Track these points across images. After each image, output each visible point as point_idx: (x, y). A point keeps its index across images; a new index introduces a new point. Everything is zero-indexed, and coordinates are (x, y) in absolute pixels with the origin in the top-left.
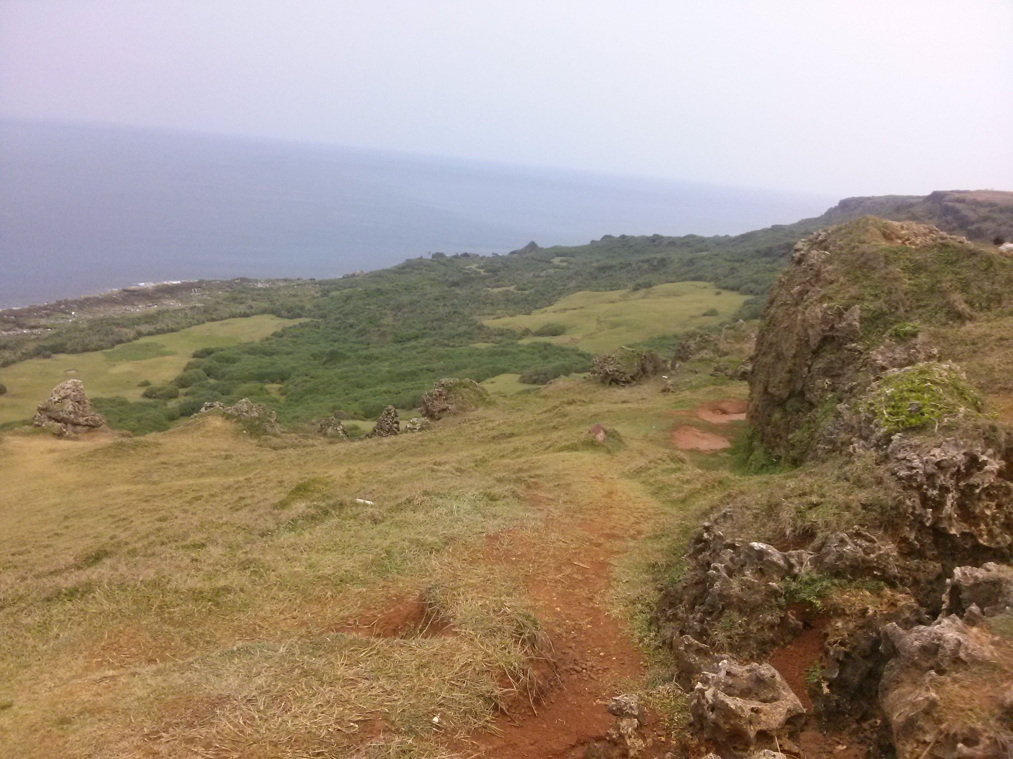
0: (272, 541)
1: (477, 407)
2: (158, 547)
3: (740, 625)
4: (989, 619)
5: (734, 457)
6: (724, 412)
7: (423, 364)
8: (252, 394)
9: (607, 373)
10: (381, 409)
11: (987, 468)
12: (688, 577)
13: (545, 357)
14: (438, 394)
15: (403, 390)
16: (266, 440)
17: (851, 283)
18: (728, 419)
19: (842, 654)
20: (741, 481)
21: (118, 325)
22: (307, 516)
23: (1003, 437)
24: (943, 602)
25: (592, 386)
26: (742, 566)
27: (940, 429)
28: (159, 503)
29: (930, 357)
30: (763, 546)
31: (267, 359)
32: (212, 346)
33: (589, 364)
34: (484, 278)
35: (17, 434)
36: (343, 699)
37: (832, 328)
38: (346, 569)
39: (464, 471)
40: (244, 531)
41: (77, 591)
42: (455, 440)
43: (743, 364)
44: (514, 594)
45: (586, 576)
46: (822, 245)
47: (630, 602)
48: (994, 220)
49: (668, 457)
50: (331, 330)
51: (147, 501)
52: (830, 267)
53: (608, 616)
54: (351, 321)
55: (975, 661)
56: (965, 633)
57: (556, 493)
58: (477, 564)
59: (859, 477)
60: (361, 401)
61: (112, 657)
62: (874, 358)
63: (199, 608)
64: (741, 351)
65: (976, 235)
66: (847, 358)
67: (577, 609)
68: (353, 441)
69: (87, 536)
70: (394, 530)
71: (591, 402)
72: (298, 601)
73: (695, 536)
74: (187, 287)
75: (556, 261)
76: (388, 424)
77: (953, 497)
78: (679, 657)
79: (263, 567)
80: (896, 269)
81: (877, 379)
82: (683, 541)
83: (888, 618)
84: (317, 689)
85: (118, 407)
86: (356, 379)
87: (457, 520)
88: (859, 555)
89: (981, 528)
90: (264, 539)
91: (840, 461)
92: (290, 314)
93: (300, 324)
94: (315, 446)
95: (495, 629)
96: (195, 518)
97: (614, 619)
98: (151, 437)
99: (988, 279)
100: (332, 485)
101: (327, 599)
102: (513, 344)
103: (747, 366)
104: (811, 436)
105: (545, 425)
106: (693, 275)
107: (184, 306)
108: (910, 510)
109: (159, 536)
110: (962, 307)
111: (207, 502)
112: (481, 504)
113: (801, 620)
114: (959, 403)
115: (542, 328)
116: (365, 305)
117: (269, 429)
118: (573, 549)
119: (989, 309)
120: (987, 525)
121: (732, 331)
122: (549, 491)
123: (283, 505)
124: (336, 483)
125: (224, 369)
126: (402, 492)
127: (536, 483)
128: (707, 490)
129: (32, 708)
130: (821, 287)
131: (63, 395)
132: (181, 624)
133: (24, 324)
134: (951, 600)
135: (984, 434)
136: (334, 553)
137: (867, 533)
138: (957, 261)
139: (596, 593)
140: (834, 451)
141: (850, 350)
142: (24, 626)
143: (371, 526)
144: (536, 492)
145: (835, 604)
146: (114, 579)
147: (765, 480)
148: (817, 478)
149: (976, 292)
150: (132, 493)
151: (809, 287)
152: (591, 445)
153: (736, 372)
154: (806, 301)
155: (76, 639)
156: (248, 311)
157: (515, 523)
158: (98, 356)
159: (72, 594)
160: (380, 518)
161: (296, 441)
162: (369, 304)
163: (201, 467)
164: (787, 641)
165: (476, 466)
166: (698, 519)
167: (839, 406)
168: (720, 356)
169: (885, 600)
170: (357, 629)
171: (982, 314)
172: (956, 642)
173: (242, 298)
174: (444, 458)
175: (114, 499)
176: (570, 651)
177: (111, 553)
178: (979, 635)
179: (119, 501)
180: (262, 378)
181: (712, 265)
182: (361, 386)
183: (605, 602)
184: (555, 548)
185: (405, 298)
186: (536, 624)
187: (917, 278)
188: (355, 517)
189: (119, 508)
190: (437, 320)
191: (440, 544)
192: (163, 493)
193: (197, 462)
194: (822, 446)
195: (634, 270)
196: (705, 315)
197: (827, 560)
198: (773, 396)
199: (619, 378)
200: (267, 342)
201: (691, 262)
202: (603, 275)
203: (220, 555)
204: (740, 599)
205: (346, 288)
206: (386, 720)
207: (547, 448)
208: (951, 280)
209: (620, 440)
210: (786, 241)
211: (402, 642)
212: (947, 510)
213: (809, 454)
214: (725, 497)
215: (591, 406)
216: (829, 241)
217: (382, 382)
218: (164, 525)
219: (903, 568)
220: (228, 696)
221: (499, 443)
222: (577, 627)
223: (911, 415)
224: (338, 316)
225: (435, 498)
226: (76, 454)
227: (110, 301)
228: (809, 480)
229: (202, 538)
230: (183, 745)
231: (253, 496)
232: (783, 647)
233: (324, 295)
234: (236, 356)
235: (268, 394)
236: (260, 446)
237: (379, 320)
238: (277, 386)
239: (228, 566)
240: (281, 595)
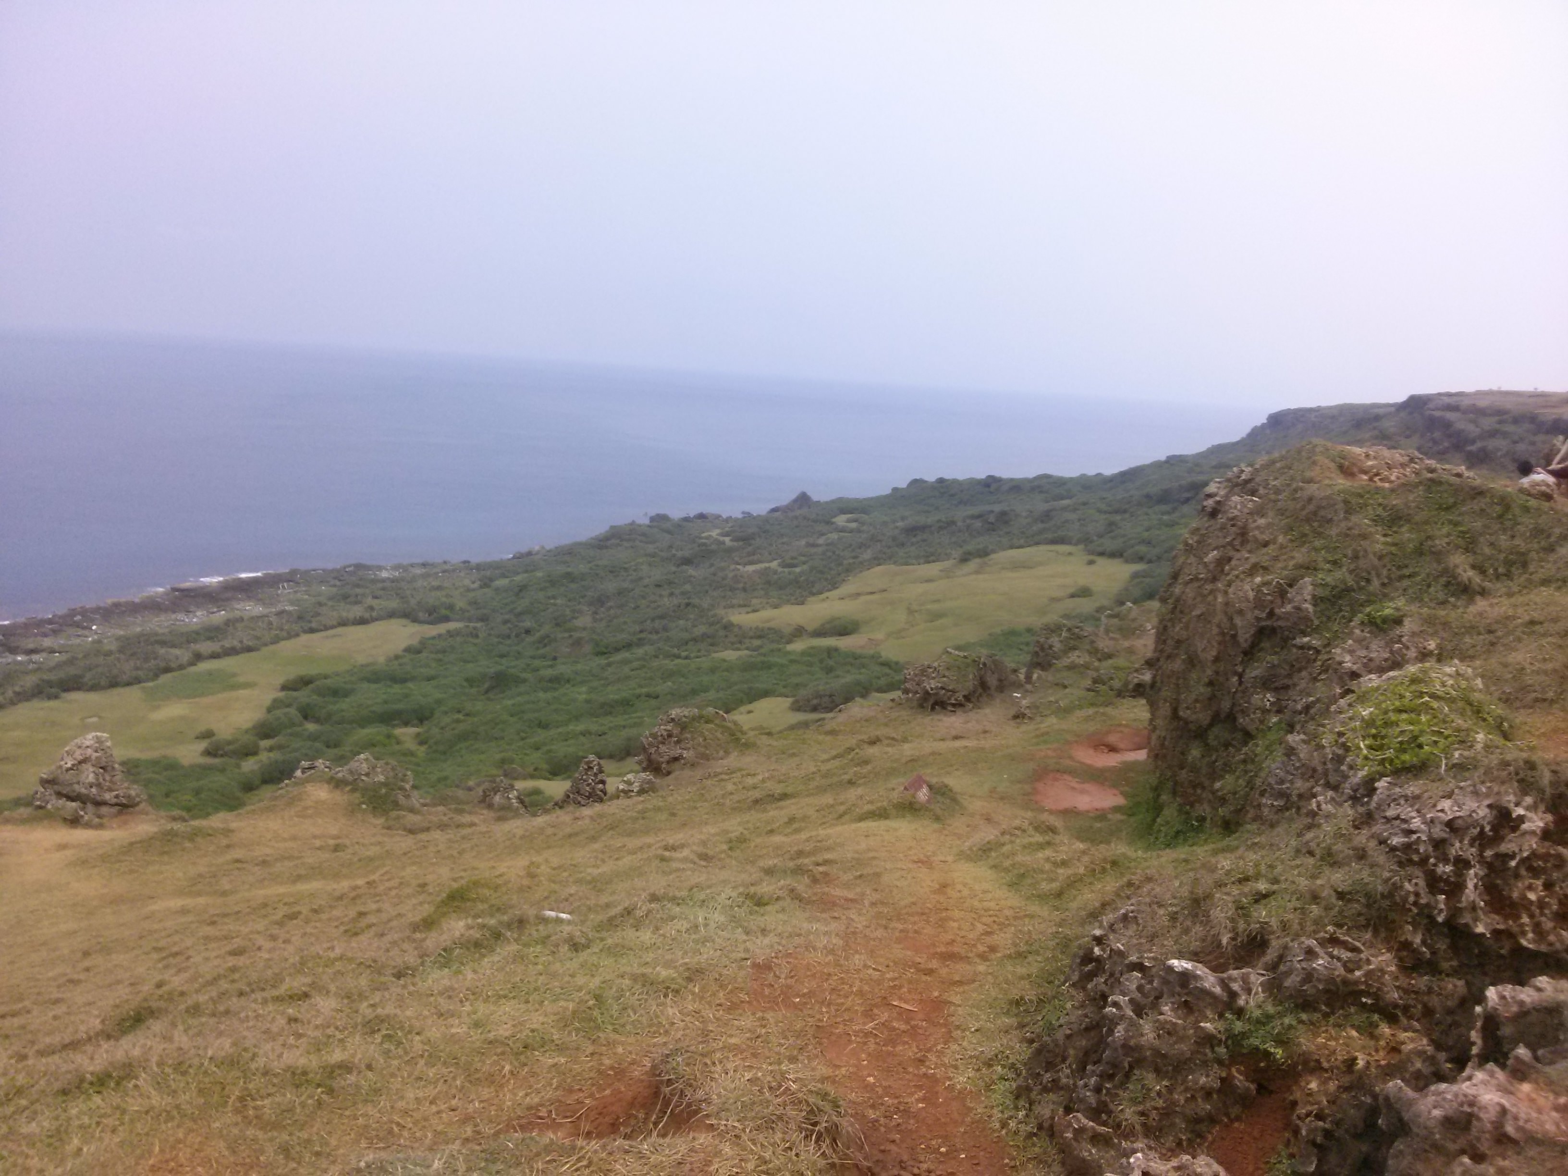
0: (414, 985)
1: (727, 753)
2: (234, 1000)
3: (1159, 1094)
4: (1548, 1069)
5: (1132, 819)
6: (1113, 749)
7: (641, 686)
8: (374, 745)
9: (927, 693)
10: (578, 760)
11: (1525, 826)
12: (1073, 1019)
13: (829, 670)
14: (665, 734)
15: (610, 729)
16: (398, 818)
17: (1295, 544)
18: (1119, 760)
19: (1320, 1133)
20: (1145, 860)
21: (163, 643)
22: (468, 942)
23: (1546, 778)
24: (1474, 1044)
25: (904, 714)
26: (1157, 998)
27: (1449, 768)
28: (231, 926)
29: (1424, 656)
30: (1187, 965)
31: (397, 689)
32: (311, 670)
33: (897, 678)
34: (729, 551)
37: (1271, 614)
38: (534, 1026)
39: (712, 858)
40: (368, 971)
41: (110, 1076)
42: (696, 808)
43: (1137, 671)
44: (800, 1058)
45: (913, 1023)
46: (1246, 487)
47: (984, 1064)
48: (1505, 435)
49: (1031, 824)
50: (496, 640)
51: (213, 923)
52: (1262, 521)
53: (951, 1088)
54: (528, 624)
55: (1533, 1139)
56: (1511, 1093)
57: (858, 890)
58: (740, 1011)
59: (1330, 849)
60: (545, 749)
62: (1338, 659)
63: (303, 1098)
64: (1131, 651)
65: (1478, 459)
66: (1297, 660)
67: (900, 1079)
68: (534, 815)
69: (119, 982)
70: (608, 961)
71: (905, 740)
72: (458, 1082)
73: (1081, 953)
74: (272, 581)
75: (841, 520)
76: (588, 785)
77: (1476, 875)
78: (1064, 1150)
79: (402, 1028)
80: (1362, 521)
81: (1349, 691)
82: (1062, 960)
83: (1389, 1072)
85: (165, 773)
86: (536, 715)
87: (705, 940)
88: (1337, 973)
89: (1522, 921)
90: (402, 982)
91: (1298, 824)
92: (432, 617)
93: (448, 632)
94: (475, 825)
95: (773, 1118)
96: (290, 948)
97: (960, 1093)
98: (218, 820)
99: (1504, 530)
100: (504, 889)
101: (504, 1076)
102: (779, 650)
103: (1143, 674)
104: (1251, 785)
105: (835, 779)
106: (1050, 536)
107: (266, 611)
108: (1412, 899)
109: (233, 981)
110: (1468, 574)
111: (307, 921)
112: (741, 913)
113: (1252, 1082)
114: (1474, 728)
115: (823, 625)
116: (549, 598)
117: (402, 800)
118: (890, 980)
119: (1508, 575)
120: (1531, 916)
121: (1116, 620)
122: (847, 886)
123: (428, 924)
124: (510, 886)
125: (331, 707)
126: (616, 897)
127: (826, 874)
128: (1094, 876)
130: (1250, 552)
131: (80, 758)
132: (276, 1126)
133: (18, 647)
134: (1485, 1038)
135: (1517, 774)
136: (513, 1002)
137: (1347, 938)
138: (1455, 504)
139: (929, 1050)
140: (1287, 809)
141: (1302, 648)
142: (24, 1138)
143: (569, 955)
144: (826, 890)
145: (1304, 1052)
146: (167, 1055)
147: (1183, 856)
148: (1264, 852)
149: (1487, 551)
150: (189, 912)
151: (1231, 553)
152: (909, 808)
153: (1126, 684)
154: (1228, 574)
155: (108, 1155)
156: (367, 615)
157: (797, 940)
158: (133, 694)
159: (101, 1081)
160: (583, 941)
161: (445, 819)
162: (554, 597)
163: (296, 866)
164: (1233, 1116)
165: (730, 849)
166: (1082, 924)
167: (1290, 738)
168: (1100, 660)
169: (1382, 1043)
170: (555, 1126)
171: (1498, 585)
172: (1498, 1108)
173: (357, 596)
174: (678, 837)
175: (160, 921)
176: (893, 1148)
177: (160, 1010)
178: (1534, 1096)
179: (168, 924)
180: (389, 718)
181: (1079, 520)
182: (543, 725)
183: (944, 1065)
184: (861, 980)
185: (610, 586)
186: (838, 1107)
187: (1395, 532)
188: (544, 941)
189: (169, 936)
190: (662, 617)
191: (680, 980)
192: (236, 909)
193: (290, 858)
194: (1269, 802)
195: (960, 531)
196: (1072, 596)
197: (1288, 983)
198: (1187, 723)
199: (945, 699)
200: (396, 662)
201: (1047, 516)
202: (914, 540)
203: (332, 1010)
204: (1157, 1052)
205: (518, 573)
207: (841, 816)
208: (1448, 535)
209: (954, 800)
210: (1189, 480)
211: (626, 1144)
212: (1469, 896)
213: (1247, 811)
214: (1123, 887)
215: (906, 746)
216: (1258, 479)
217: (577, 718)
218: (241, 961)
219: (1406, 991)
221: (765, 811)
222: (902, 1108)
223: (1402, 749)
224: (507, 617)
225: (669, 905)
226: (100, 852)
227: (153, 606)
228: (1252, 856)
229: (304, 985)
231: (379, 911)
232: (1227, 1126)
233: (485, 585)
234: (349, 686)
235: (398, 743)
236: (389, 828)
237: (570, 621)
238: (412, 730)
239: (346, 1028)
240: (431, 1073)
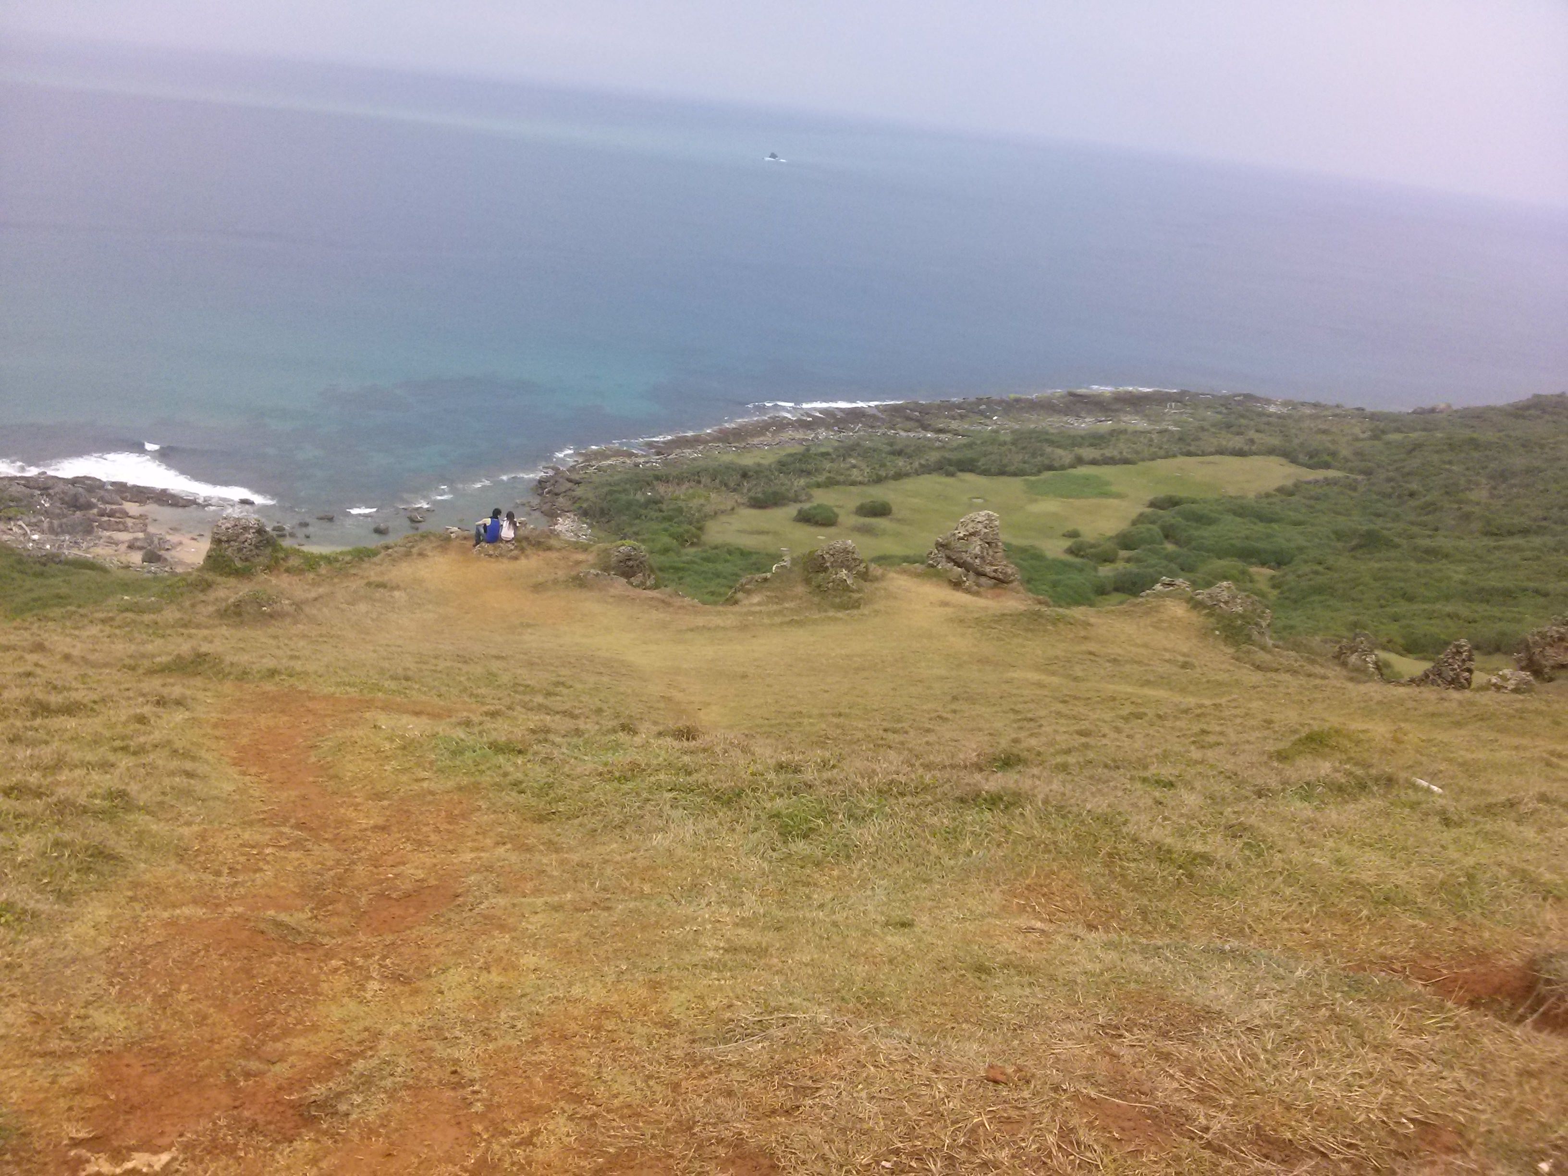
0: (1275, 806)
7: (1529, 579)
8: (1233, 577)
10: (1442, 642)
14: (1556, 636)
15: (1483, 618)
16: (1248, 652)
21: (1051, 443)
22: (1333, 784)
28: (1080, 709)
31: (1261, 527)
32: (1180, 493)
35: (904, 572)
36: (1393, 1078)
38: (1398, 883)
40: (1229, 781)
41: (1001, 799)
50: (1375, 497)
51: (1064, 702)
54: (1414, 486)
60: (1404, 622)
61: (1039, 904)
63: (1165, 873)
68: (1391, 685)
69: (980, 730)
72: (1313, 909)
74: (1161, 399)
76: (1453, 670)
79: (1264, 841)
84: (1355, 1049)
85: (1034, 561)
86: (1402, 584)
90: (1263, 800)
92: (1312, 461)
93: (1326, 479)
94: (1328, 678)
98: (1078, 612)
100: (1366, 746)
101: (1360, 919)
107: (1152, 427)
111: (1151, 724)
116: (1444, 462)
117: (1255, 635)
123: (1285, 757)
124: (1373, 744)
125: (1192, 531)
126: (1496, 787)
129: (940, 937)
131: (971, 530)
132: (1137, 888)
133: (930, 425)
136: (1379, 853)
142: (928, 826)
143: (1439, 827)
150: (1044, 686)
155: (993, 864)
156: (1246, 448)
158: (1017, 483)
159: (994, 801)
160: (1456, 818)
161: (1296, 664)
162: (1450, 463)
163: (1145, 671)
173: (1240, 426)
175: (1018, 688)
177: (1025, 760)
179: (1025, 692)
180: (1248, 555)
182: (1410, 598)
185: (1519, 462)
188: (1414, 806)
189: (1026, 703)
192: (1087, 695)
193: (1139, 663)
200: (1266, 501)
203: (1197, 805)
205: (1415, 430)
206: (1461, 1134)
211: (1497, 1023)
217: (1447, 598)
220: (1220, 1012)
224: (1391, 474)
225: (1560, 810)
226: (976, 616)
227: (1046, 406)
229: (1171, 774)
230: (1154, 1059)
231: (1221, 733)
233: (1375, 437)
234: (1213, 515)
235: (1251, 581)
236: (1237, 659)
237: (1462, 491)
238: (1268, 572)
239: (1209, 825)
240: (1288, 891)
